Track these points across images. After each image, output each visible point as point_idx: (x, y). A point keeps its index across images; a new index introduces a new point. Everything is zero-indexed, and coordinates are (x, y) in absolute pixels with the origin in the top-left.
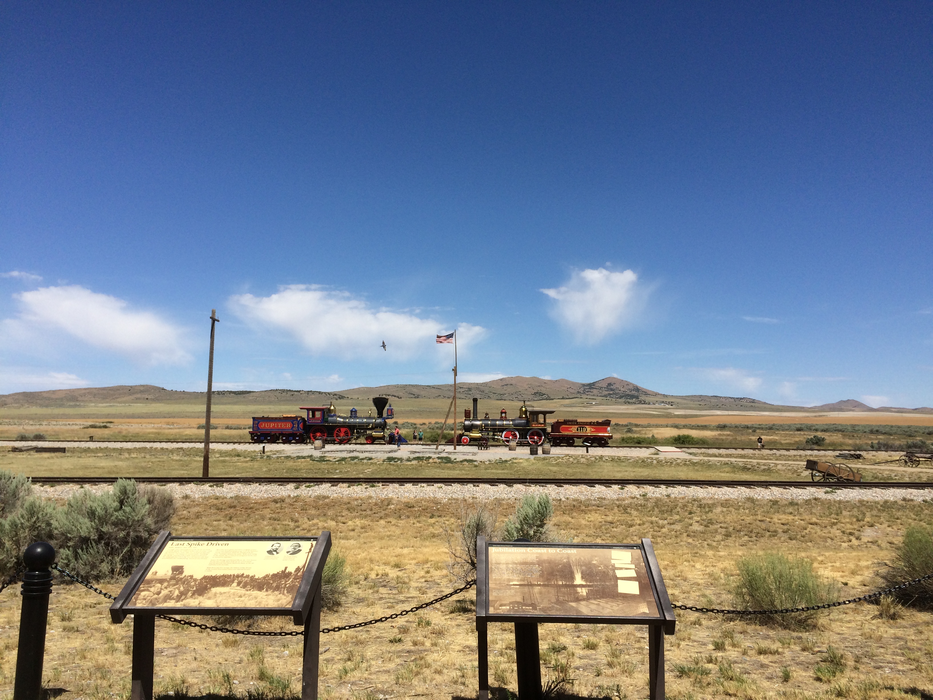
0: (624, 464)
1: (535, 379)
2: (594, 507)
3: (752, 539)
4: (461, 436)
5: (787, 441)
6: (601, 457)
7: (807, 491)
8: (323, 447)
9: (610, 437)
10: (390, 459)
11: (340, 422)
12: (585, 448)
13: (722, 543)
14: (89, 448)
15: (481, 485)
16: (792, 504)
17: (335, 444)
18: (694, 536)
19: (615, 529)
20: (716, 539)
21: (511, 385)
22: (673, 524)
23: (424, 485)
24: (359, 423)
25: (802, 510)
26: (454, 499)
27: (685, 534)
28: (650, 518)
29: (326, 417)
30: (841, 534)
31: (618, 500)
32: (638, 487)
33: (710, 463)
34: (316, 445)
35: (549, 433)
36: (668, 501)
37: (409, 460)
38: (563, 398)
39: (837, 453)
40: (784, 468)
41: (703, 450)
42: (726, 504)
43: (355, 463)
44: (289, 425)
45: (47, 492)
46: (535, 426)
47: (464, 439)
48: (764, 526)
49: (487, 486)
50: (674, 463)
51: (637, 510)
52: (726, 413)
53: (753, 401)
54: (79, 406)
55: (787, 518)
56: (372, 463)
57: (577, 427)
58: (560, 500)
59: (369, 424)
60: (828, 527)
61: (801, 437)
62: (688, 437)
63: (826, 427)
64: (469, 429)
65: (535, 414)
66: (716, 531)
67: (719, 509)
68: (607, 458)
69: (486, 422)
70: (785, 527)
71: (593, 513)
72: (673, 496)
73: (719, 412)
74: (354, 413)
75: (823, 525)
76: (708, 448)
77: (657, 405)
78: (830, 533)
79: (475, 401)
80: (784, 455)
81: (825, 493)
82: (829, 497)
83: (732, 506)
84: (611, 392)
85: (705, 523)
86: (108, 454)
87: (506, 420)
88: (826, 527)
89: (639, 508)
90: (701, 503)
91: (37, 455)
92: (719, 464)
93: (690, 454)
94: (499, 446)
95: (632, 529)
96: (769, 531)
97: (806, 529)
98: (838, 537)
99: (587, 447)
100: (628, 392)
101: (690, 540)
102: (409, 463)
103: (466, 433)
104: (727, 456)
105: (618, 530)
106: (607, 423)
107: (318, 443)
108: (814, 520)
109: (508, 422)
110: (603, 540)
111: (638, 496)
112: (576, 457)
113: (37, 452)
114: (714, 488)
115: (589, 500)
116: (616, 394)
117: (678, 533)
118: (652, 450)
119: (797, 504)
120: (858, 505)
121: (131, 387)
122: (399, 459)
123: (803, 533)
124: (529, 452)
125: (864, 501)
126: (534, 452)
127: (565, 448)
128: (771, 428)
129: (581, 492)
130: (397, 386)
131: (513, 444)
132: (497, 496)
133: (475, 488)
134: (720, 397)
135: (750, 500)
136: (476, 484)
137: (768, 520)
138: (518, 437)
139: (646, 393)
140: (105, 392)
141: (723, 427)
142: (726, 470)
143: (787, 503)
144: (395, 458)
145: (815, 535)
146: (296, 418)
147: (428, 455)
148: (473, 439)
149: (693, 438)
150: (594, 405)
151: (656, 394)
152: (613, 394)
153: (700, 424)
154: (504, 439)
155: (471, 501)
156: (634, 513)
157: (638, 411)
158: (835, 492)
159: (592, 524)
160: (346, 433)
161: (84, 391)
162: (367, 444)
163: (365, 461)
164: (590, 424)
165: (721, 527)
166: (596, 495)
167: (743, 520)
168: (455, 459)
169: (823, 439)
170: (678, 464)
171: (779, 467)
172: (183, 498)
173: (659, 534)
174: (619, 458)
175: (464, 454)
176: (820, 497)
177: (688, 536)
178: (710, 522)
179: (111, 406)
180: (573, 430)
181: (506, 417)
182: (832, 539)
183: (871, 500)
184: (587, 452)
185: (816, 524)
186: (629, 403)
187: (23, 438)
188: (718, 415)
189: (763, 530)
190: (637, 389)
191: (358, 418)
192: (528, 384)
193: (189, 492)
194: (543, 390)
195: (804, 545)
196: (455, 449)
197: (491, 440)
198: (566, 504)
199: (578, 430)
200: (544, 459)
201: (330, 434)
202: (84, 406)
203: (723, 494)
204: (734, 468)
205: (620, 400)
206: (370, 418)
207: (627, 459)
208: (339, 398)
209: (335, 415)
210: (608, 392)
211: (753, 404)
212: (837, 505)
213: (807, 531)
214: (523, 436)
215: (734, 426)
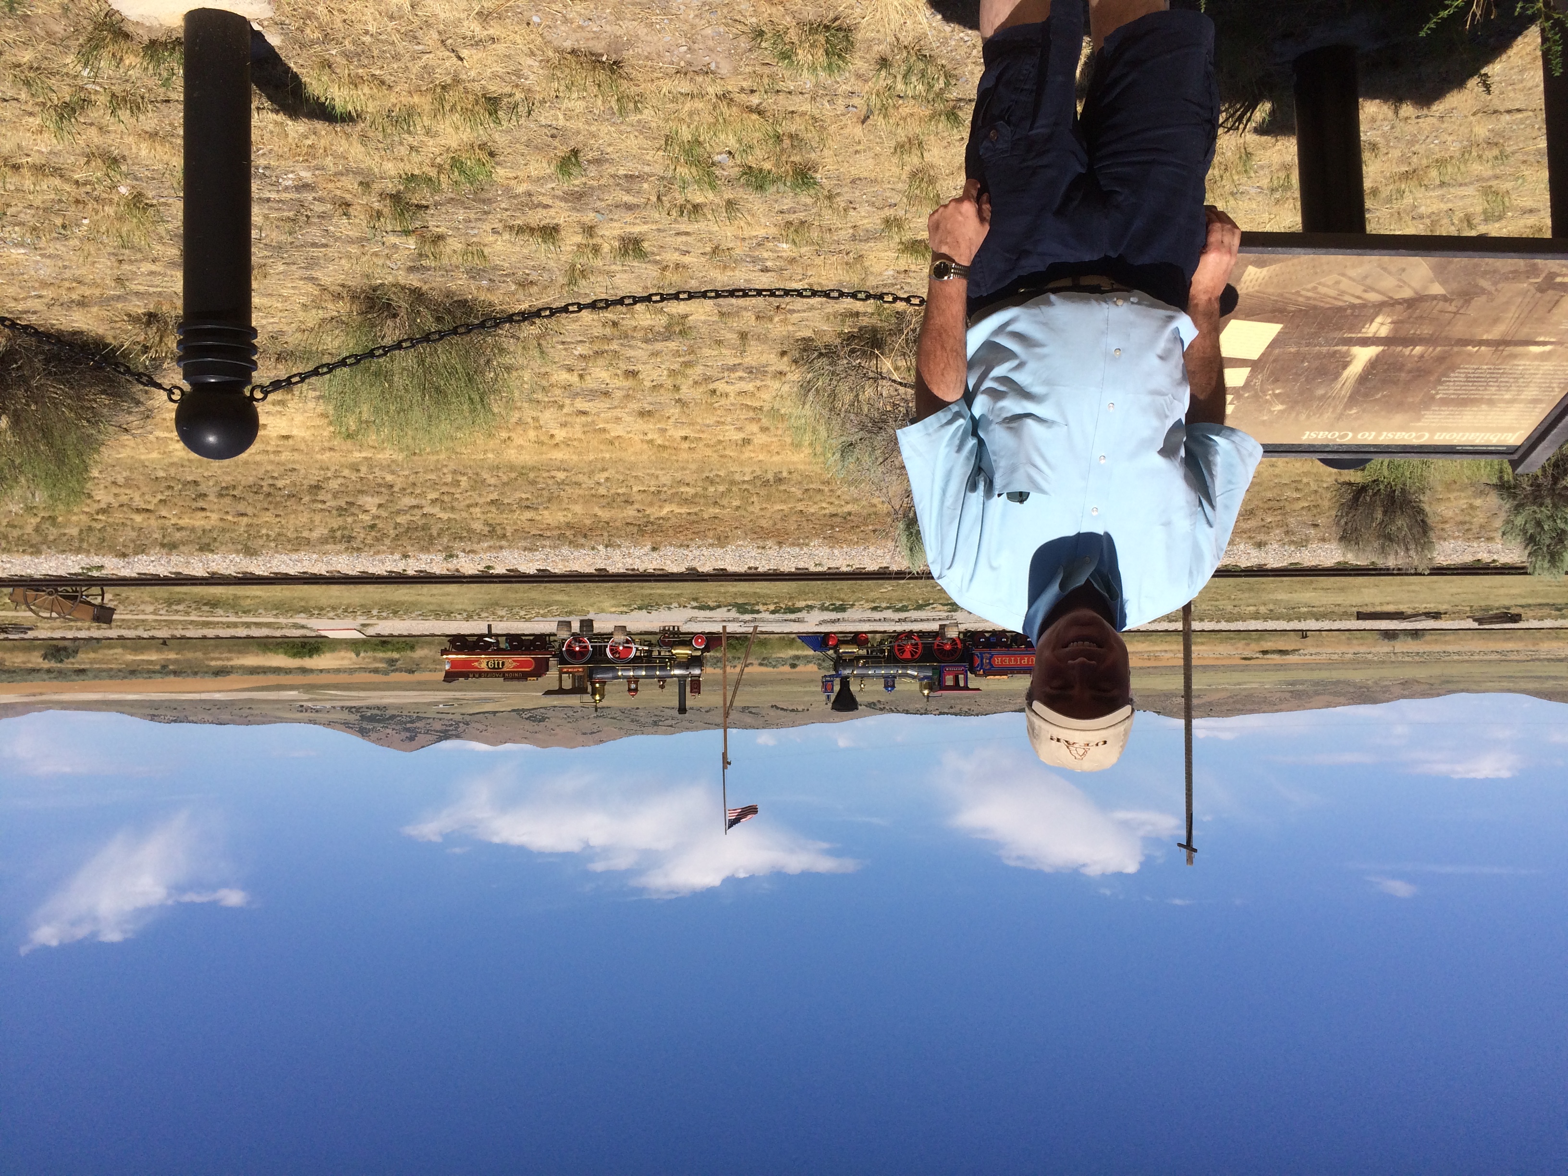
0: (431, 607)
1: (544, 744)
2: (549, 534)
3: (271, 482)
4: (707, 649)
5: (112, 652)
6: (469, 618)
7: (137, 571)
8: (942, 627)
9: (444, 652)
10: (842, 609)
11: (913, 668)
12: (494, 631)
13: (329, 475)
14: (1317, 620)
15: (742, 569)
16: (172, 547)
17: (921, 632)
18: (380, 485)
19: (524, 496)
20: (340, 481)
21: (584, 734)
22: (414, 507)
23: (844, 569)
24: (880, 668)
25: (155, 536)
26: (798, 545)
27: (396, 489)
28: (452, 516)
29: (936, 677)
30: (93, 493)
31: (501, 548)
32: (457, 570)
33: (275, 612)
34: (955, 629)
35: (554, 656)
36: (409, 548)
37: (810, 608)
38: (495, 713)
39: (30, 634)
40: (142, 607)
41: (278, 633)
42: (299, 544)
43: (901, 601)
44: (997, 661)
45: (1489, 552)
46: (579, 668)
47: (701, 644)
48: (241, 507)
49: (731, 568)
50: (340, 611)
51: (470, 531)
52: (204, 696)
53: (153, 717)
54: (1293, 684)
55: (191, 521)
56: (874, 601)
57: (505, 669)
58: (607, 546)
59: (864, 667)
60: (116, 505)
61: (84, 659)
62: (295, 655)
63: (30, 677)
64: (695, 661)
65: (578, 690)
66: (335, 496)
67: (315, 535)
68: (459, 617)
69: (663, 673)
70: (201, 504)
71: (554, 524)
72: (397, 556)
73: (217, 696)
74: (890, 684)
75: (125, 509)
76: (267, 637)
77: (328, 705)
78: (115, 494)
79: (682, 710)
80: (129, 628)
81: (102, 566)
82: (96, 560)
83: (289, 541)
84: (408, 725)
85: (353, 510)
86: (1291, 612)
87: (628, 678)
88: (122, 506)
89: (465, 534)
90: (346, 545)
91: (1402, 608)
92: (260, 611)
93: (303, 627)
94: (641, 634)
95: (494, 496)
96: (234, 496)
97: (161, 501)
98: (102, 486)
99: (490, 635)
100: (379, 726)
101: (389, 478)
102: (809, 603)
103: (699, 653)
104: (235, 625)
105: (518, 495)
106: (450, 677)
107: (952, 633)
108: (138, 518)
109: (626, 674)
110: (553, 477)
111: (462, 554)
112: (513, 617)
113: (1402, 613)
114: (316, 572)
115: (555, 547)
116: (401, 723)
117: (408, 491)
118: (371, 631)
119: (163, 545)
120: (44, 547)
121: (1209, 716)
122: (827, 609)
123: (169, 493)
124: (595, 625)
125: (32, 554)
126: (587, 624)
127: (526, 632)
128: (133, 672)
129: (565, 559)
130: (778, 726)
131: (619, 638)
132: (719, 551)
133: (757, 564)
134: (212, 723)
135: (250, 552)
136: (753, 571)
137: (230, 518)
138: (608, 650)
139: (347, 726)
140: (1249, 707)
141: (220, 672)
142: (248, 601)
143: (182, 548)
144: (833, 610)
145: (145, 489)
146: (986, 674)
147: (777, 616)
148: (686, 643)
149: (286, 653)
150: (440, 703)
151: (329, 724)
152: (405, 723)
153: (261, 677)
154: (633, 645)
155: (769, 543)
156: (477, 526)
157: (362, 694)
158: (83, 568)
159: (564, 506)
160: (902, 650)
161: (1283, 706)
162: (865, 633)
163: (884, 605)
164: (480, 674)
165: (325, 502)
166: (538, 555)
167: (277, 516)
168: (729, 610)
169: (45, 657)
170: (334, 609)
171: (150, 609)
172: (1265, 544)
173: (445, 489)
174: (437, 616)
175: (711, 620)
176: (115, 560)
177: (392, 486)
178: (341, 511)
179: (1239, 684)
180: (510, 662)
181: (629, 682)
182: (114, 483)
183: (16, 555)
184: (489, 626)
185: (138, 511)
186: (378, 708)
187: (1416, 634)
188: (220, 691)
189: (244, 499)
190: (363, 732)
191: (883, 676)
192: (556, 735)
193: (1254, 552)
194: (529, 725)
195: (172, 472)
196: (724, 627)
197: (653, 642)
198: (598, 538)
199: (503, 664)
200: (570, 613)
201: (928, 648)
202: (1280, 683)
203: (300, 561)
204: (233, 605)
205: (395, 713)
206: (862, 677)
207: (424, 616)
208: (874, 704)
209: (921, 679)
210: (414, 725)
211: (153, 712)
212: (85, 545)
213: (160, 497)
214: (599, 651)
215: (200, 675)
